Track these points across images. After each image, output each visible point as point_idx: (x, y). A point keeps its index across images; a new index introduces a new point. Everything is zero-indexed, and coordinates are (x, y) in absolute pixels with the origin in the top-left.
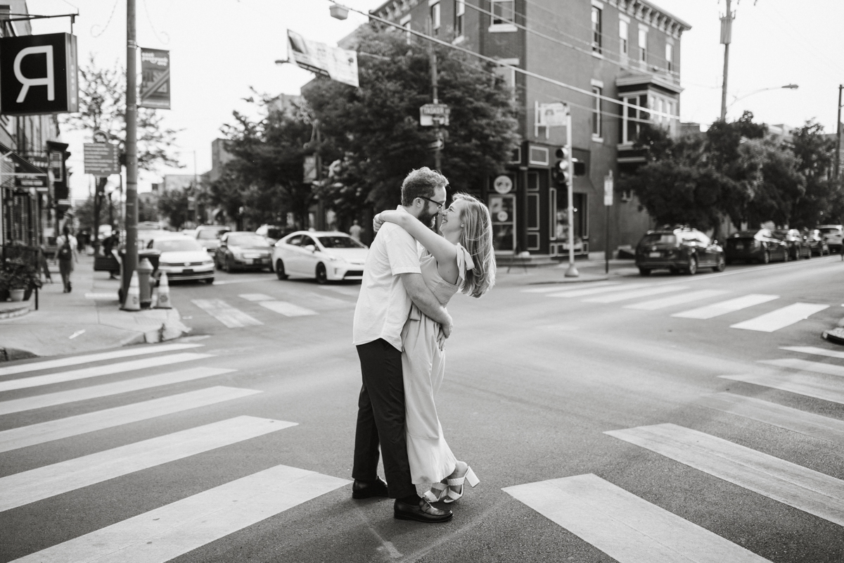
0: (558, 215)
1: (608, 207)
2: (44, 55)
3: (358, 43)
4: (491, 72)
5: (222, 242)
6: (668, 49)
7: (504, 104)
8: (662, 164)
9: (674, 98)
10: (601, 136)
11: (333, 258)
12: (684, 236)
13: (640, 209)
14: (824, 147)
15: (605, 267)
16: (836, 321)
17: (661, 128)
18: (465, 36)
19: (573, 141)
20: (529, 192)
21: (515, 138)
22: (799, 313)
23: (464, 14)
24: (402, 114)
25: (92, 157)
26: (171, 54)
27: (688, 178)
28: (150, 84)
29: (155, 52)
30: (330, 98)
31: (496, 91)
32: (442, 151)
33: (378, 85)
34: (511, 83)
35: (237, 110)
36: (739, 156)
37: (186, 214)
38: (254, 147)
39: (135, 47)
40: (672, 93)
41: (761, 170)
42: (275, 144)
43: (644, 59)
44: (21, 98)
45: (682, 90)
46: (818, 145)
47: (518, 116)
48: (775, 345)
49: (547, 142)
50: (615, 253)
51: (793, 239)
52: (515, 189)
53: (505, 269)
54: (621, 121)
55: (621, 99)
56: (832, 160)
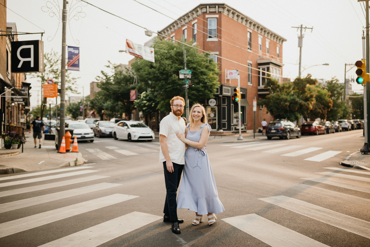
0: (235, 115)
1: (255, 112)
2: (30, 49)
3: (154, 45)
4: (207, 57)
5: (96, 125)
6: (278, 48)
7: (213, 70)
8: (276, 94)
9: (280, 68)
10: (251, 83)
11: (134, 131)
12: (285, 124)
13: (267, 113)
14: (340, 88)
15: (253, 136)
16: (344, 158)
17: (275, 80)
18: (197, 43)
19: (240, 85)
20: (223, 105)
21: (217, 83)
22: (330, 154)
23: (196, 34)
24: (172, 73)
25: (47, 90)
26: (80, 49)
27: (286, 101)
28: (71, 61)
29: (74, 48)
30: (142, 67)
31: (210, 65)
32: (188, 88)
33: (162, 62)
34: (216, 62)
35: (103, 71)
36: (306, 92)
37: (79, 113)
38: (109, 86)
39: (65, 46)
40: (279, 66)
41: (315, 97)
42: (119, 85)
43: (268, 53)
44: (20, 66)
45: (283, 65)
46: (337, 88)
47: (218, 75)
48: (321, 167)
49: (230, 85)
50: (257, 130)
51: (328, 125)
52: (217, 104)
53: (213, 137)
54: (259, 77)
55: (259, 69)
56: (343, 93)
